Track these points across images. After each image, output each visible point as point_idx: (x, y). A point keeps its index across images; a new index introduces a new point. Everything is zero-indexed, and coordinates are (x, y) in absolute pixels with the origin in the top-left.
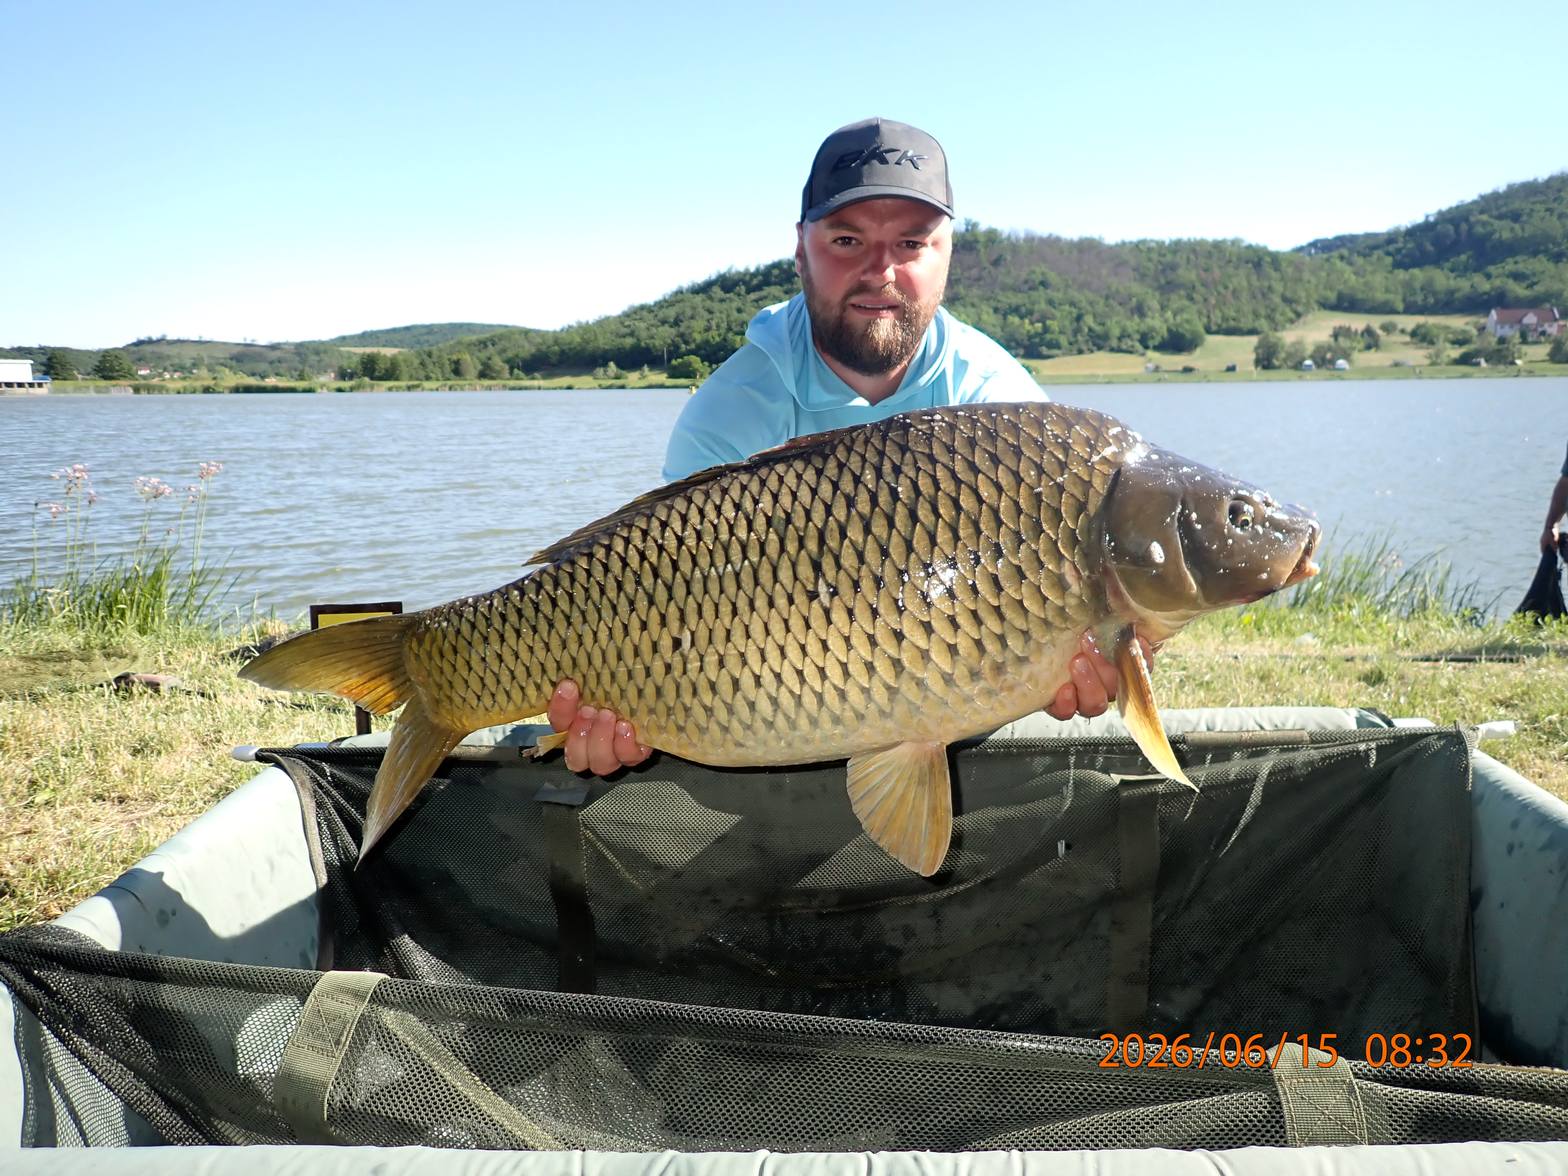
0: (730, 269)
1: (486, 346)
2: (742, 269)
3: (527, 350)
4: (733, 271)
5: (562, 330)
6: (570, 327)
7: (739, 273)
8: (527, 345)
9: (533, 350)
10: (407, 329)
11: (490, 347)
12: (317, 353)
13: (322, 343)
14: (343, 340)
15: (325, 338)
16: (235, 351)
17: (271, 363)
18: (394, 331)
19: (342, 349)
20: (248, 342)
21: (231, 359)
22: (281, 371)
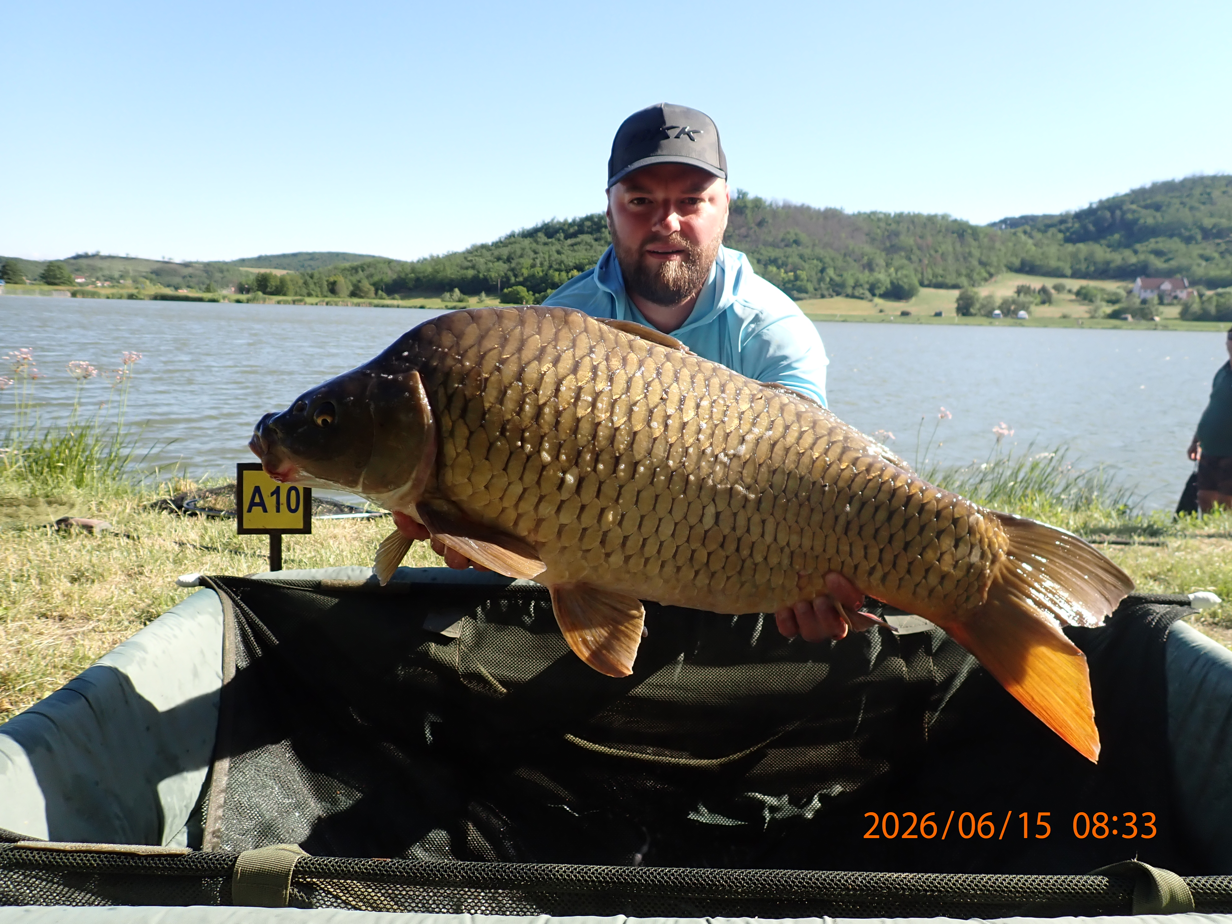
0: (553, 220)
1: (357, 272)
2: (562, 220)
3: (390, 276)
4: (555, 221)
5: (418, 261)
6: (425, 259)
7: (559, 223)
8: (390, 273)
9: (395, 276)
10: (295, 255)
11: (360, 272)
12: (222, 271)
13: (226, 263)
14: (243, 262)
15: (228, 259)
16: (155, 266)
17: (184, 277)
18: (284, 256)
19: (241, 269)
20: (166, 260)
21: (152, 273)
22: (192, 284)
